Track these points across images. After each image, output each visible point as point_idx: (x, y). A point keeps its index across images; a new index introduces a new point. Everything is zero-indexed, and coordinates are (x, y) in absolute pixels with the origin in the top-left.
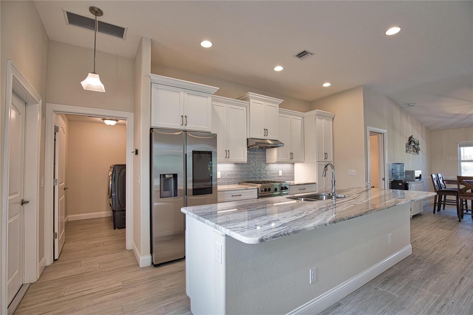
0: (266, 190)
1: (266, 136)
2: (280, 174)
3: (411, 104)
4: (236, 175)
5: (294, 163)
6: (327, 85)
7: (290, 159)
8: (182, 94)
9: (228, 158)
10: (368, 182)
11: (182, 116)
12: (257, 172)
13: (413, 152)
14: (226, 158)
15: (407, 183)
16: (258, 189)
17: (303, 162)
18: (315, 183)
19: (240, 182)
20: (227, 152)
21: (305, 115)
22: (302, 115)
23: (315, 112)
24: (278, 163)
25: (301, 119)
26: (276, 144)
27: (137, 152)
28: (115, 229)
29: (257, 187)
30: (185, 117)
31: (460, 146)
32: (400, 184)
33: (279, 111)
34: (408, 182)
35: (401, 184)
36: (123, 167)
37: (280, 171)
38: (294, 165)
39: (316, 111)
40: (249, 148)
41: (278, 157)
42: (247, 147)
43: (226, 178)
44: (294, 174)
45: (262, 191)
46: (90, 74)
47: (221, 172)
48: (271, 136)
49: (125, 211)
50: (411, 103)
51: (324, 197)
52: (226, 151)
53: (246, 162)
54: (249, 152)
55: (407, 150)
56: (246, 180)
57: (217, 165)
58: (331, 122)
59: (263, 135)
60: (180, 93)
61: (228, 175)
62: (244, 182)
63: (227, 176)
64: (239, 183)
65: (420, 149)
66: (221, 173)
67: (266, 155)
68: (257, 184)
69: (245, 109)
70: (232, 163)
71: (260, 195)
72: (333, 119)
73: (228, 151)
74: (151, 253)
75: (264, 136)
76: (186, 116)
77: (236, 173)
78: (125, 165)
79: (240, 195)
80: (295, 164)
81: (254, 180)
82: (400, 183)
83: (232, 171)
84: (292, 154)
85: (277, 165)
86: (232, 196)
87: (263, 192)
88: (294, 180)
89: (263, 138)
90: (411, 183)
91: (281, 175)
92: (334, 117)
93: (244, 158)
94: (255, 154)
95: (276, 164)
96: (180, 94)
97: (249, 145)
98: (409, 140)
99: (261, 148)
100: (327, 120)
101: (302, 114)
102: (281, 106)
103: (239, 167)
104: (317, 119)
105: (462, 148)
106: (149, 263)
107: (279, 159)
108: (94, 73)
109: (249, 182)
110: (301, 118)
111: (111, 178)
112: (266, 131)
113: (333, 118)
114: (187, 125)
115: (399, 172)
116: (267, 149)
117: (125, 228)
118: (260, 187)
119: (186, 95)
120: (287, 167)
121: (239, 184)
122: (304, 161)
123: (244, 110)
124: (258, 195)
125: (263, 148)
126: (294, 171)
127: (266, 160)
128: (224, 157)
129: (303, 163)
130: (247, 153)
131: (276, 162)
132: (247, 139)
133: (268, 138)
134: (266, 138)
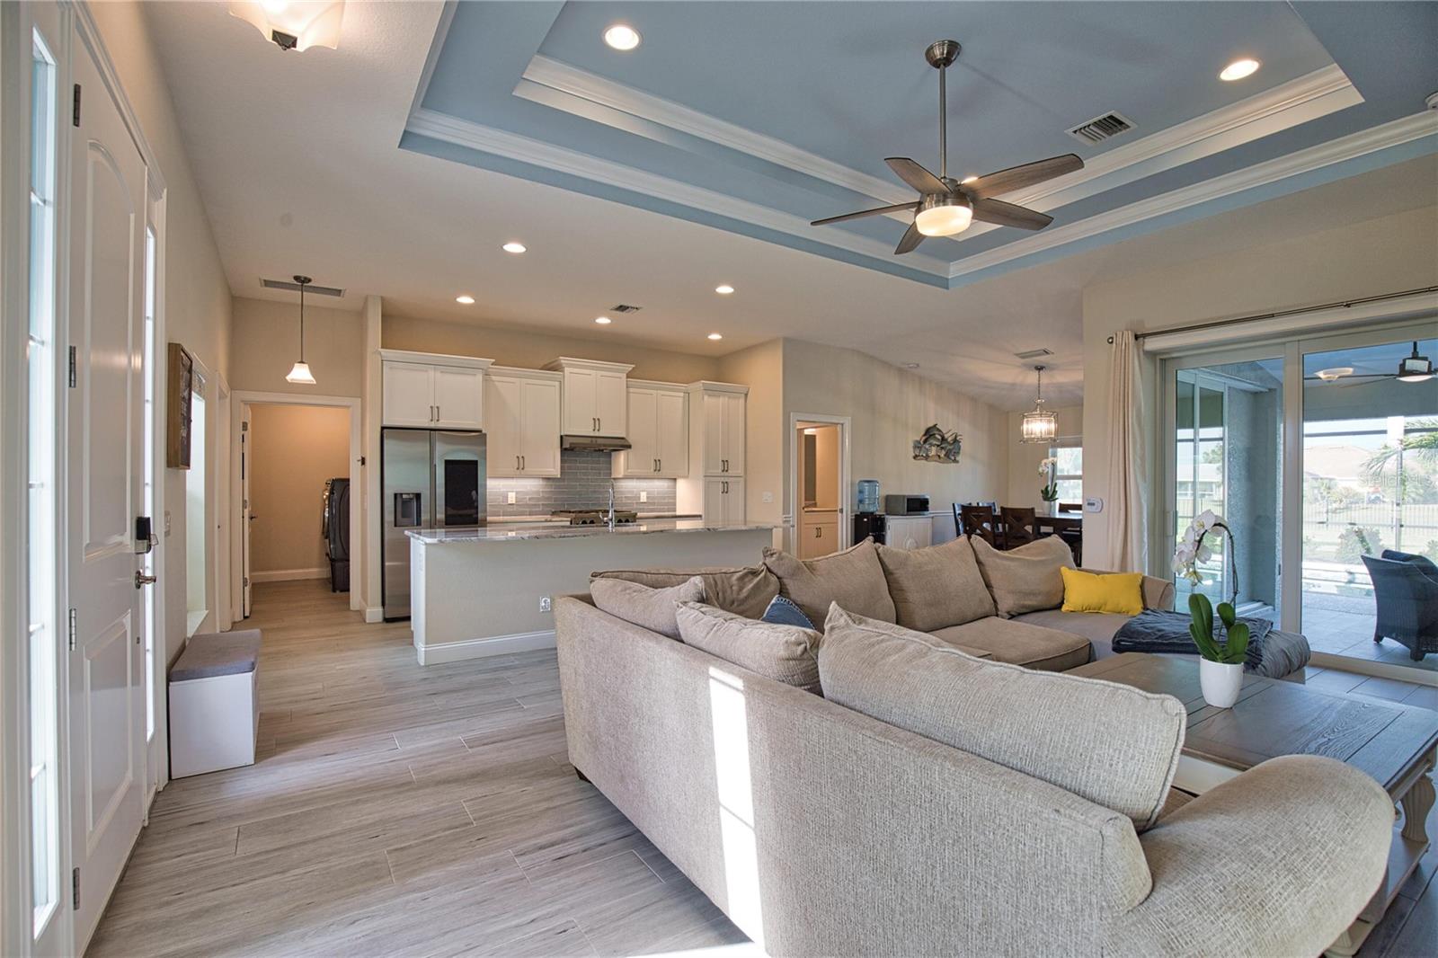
1: (599, 431)
2: (643, 498)
4: (548, 499)
5: (675, 479)
6: (715, 337)
7: (656, 470)
8: (432, 373)
9: (524, 468)
10: (789, 513)
11: (431, 408)
12: (589, 496)
13: (936, 459)
14: (518, 469)
17: (687, 477)
18: (700, 516)
19: (554, 510)
20: (521, 459)
21: (689, 388)
22: (684, 388)
24: (632, 478)
26: (623, 445)
27: (363, 461)
28: (334, 591)
29: (569, 519)
32: (864, 520)
33: (627, 384)
35: (866, 520)
36: (345, 483)
37: (641, 493)
38: (675, 483)
40: (564, 451)
41: (627, 468)
42: (561, 450)
43: (526, 504)
44: (676, 500)
46: (297, 365)
47: (517, 493)
48: (609, 430)
49: (348, 560)
52: (516, 456)
53: (560, 476)
55: (916, 454)
56: (565, 507)
58: (742, 401)
59: (591, 430)
60: (429, 372)
61: (530, 499)
64: (551, 512)
65: (961, 451)
67: (610, 464)
69: (557, 383)
70: (538, 478)
72: (746, 395)
73: (522, 457)
74: (383, 604)
75: (594, 431)
76: (438, 408)
77: (547, 496)
78: (348, 480)
80: (678, 481)
83: (538, 492)
84: (659, 461)
85: (634, 481)
89: (592, 434)
91: (645, 501)
92: (748, 391)
93: (556, 468)
96: (428, 374)
97: (564, 447)
98: (926, 433)
100: (729, 398)
101: (682, 386)
102: (630, 375)
104: (706, 397)
106: (380, 618)
108: (302, 362)
110: (682, 394)
111: (327, 502)
112: (597, 422)
114: (441, 421)
115: (867, 497)
116: (611, 454)
117: (348, 590)
119: (438, 374)
120: (659, 486)
121: (554, 513)
122: (688, 475)
123: (554, 386)
127: (611, 472)
128: (512, 468)
129: (687, 479)
130: (561, 460)
131: (629, 476)
132: (561, 437)
133: (602, 434)
134: (597, 434)
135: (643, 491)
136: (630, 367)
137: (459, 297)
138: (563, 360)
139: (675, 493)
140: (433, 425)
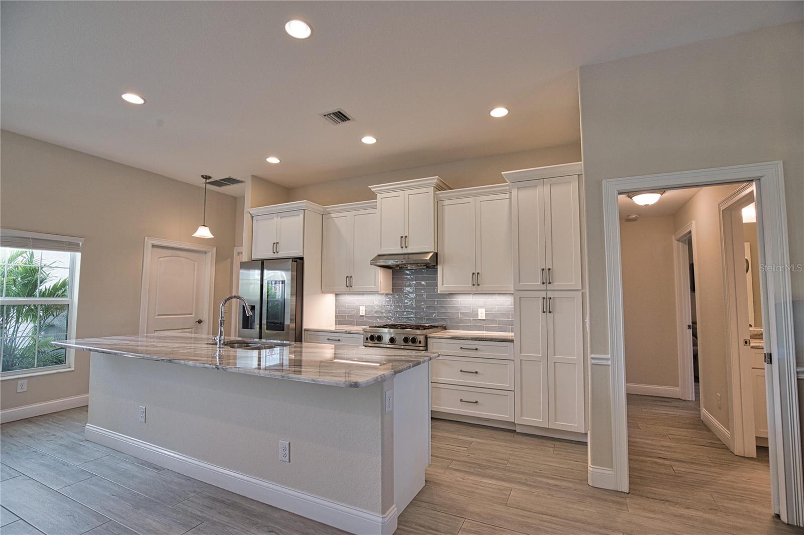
0: (371, 338)
1: (406, 247)
2: (482, 316)
7: (474, 285)
9: (351, 286)
11: (274, 244)
14: (348, 287)
18: (512, 341)
29: (362, 332)
33: (435, 198)
41: (443, 283)
43: (373, 316)
45: (367, 339)
48: (417, 246)
52: (348, 277)
61: (376, 312)
66: (365, 308)
71: (365, 345)
73: (351, 277)
75: (402, 248)
76: (278, 244)
79: (339, 340)
83: (381, 306)
84: (477, 275)
86: (328, 339)
87: (369, 341)
89: (401, 251)
91: (484, 318)
95: (470, 296)
100: (551, 185)
101: (505, 186)
104: (515, 191)
107: (444, 286)
110: (508, 195)
112: (404, 240)
114: (279, 253)
119: (279, 219)
122: (513, 289)
128: (344, 286)
133: (409, 250)
134: (405, 251)
135: (481, 307)
136: (434, 180)
137: (267, 158)
138: (374, 188)
140: (275, 256)
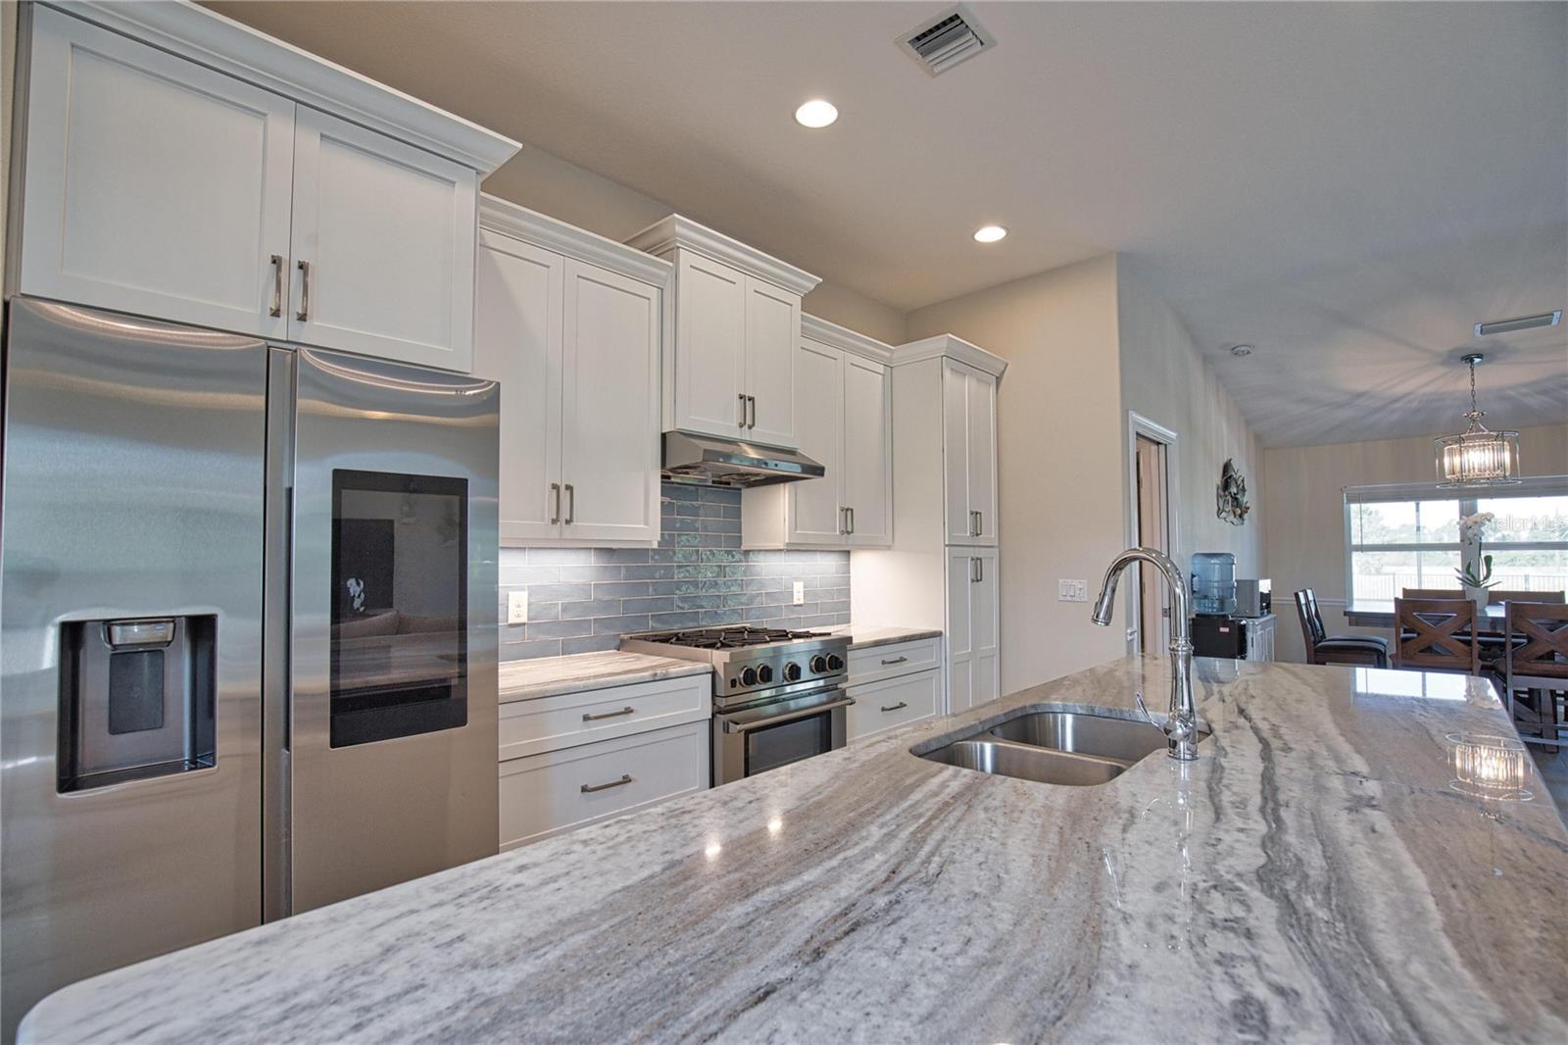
0: (750, 678)
1: (750, 427)
2: (798, 598)
3: (1243, 348)
4: (608, 605)
5: (849, 552)
6: (990, 234)
7: (842, 533)
9: (568, 522)
10: (1132, 625)
11: (274, 262)
12: (703, 593)
13: (1232, 517)
14: (554, 521)
15: (1244, 625)
16: (714, 673)
17: (889, 548)
18: (937, 635)
19: (626, 637)
20: (564, 492)
21: (895, 356)
22: (888, 354)
23: (938, 344)
24: (793, 549)
25: (882, 372)
29: (708, 666)
30: (295, 270)
31: (1351, 500)
32: (1222, 630)
33: (802, 327)
34: (1244, 622)
35: (1227, 630)
37: (795, 584)
38: (849, 560)
39: (944, 344)
40: (669, 476)
41: (795, 525)
42: (663, 477)
43: (556, 623)
44: (850, 597)
45: (733, 683)
47: (532, 591)
48: (770, 431)
50: (1240, 343)
51: (1069, 719)
52: (555, 487)
53: (655, 545)
54: (668, 499)
55: (1219, 509)
56: (653, 626)
57: (497, 559)
58: (992, 389)
59: (735, 425)
60: (269, 117)
61: (566, 608)
62: (645, 639)
63: (563, 610)
64: (617, 642)
65: (1248, 505)
66: (529, 595)
67: (740, 517)
68: (709, 650)
69: (653, 293)
70: (590, 548)
71: (722, 703)
72: (998, 380)
73: (569, 488)
75: (741, 426)
76: (301, 266)
77: (607, 598)
79: (628, 711)
80: (853, 555)
81: (689, 627)
82: (1224, 626)
84: (849, 513)
85: (787, 558)
86: (586, 718)
87: (739, 689)
88: (848, 621)
89: (736, 435)
90: (1254, 624)
91: (801, 602)
92: (1003, 372)
93: (646, 523)
94: (695, 511)
95: (782, 556)
96: (265, 126)
97: (672, 463)
98: (1224, 475)
99: (721, 483)
100: (978, 380)
101: (885, 349)
102: (809, 303)
103: (623, 571)
104: (947, 374)
105: (1354, 507)
107: (799, 532)
109: (666, 639)
110: (881, 369)
113: (997, 378)
114: (313, 322)
115: (1216, 585)
116: (745, 492)
118: (725, 664)
120: (824, 566)
121: (621, 646)
122: (890, 543)
123: (649, 299)
124: (714, 704)
125: (729, 484)
126: (849, 585)
127: (741, 537)
128: (543, 519)
129: (889, 552)
130: (662, 503)
131: (788, 544)
132: (664, 436)
133: (756, 436)
134: (743, 435)
135: (797, 579)
136: (810, 281)
139: (848, 583)
140: (279, 332)
